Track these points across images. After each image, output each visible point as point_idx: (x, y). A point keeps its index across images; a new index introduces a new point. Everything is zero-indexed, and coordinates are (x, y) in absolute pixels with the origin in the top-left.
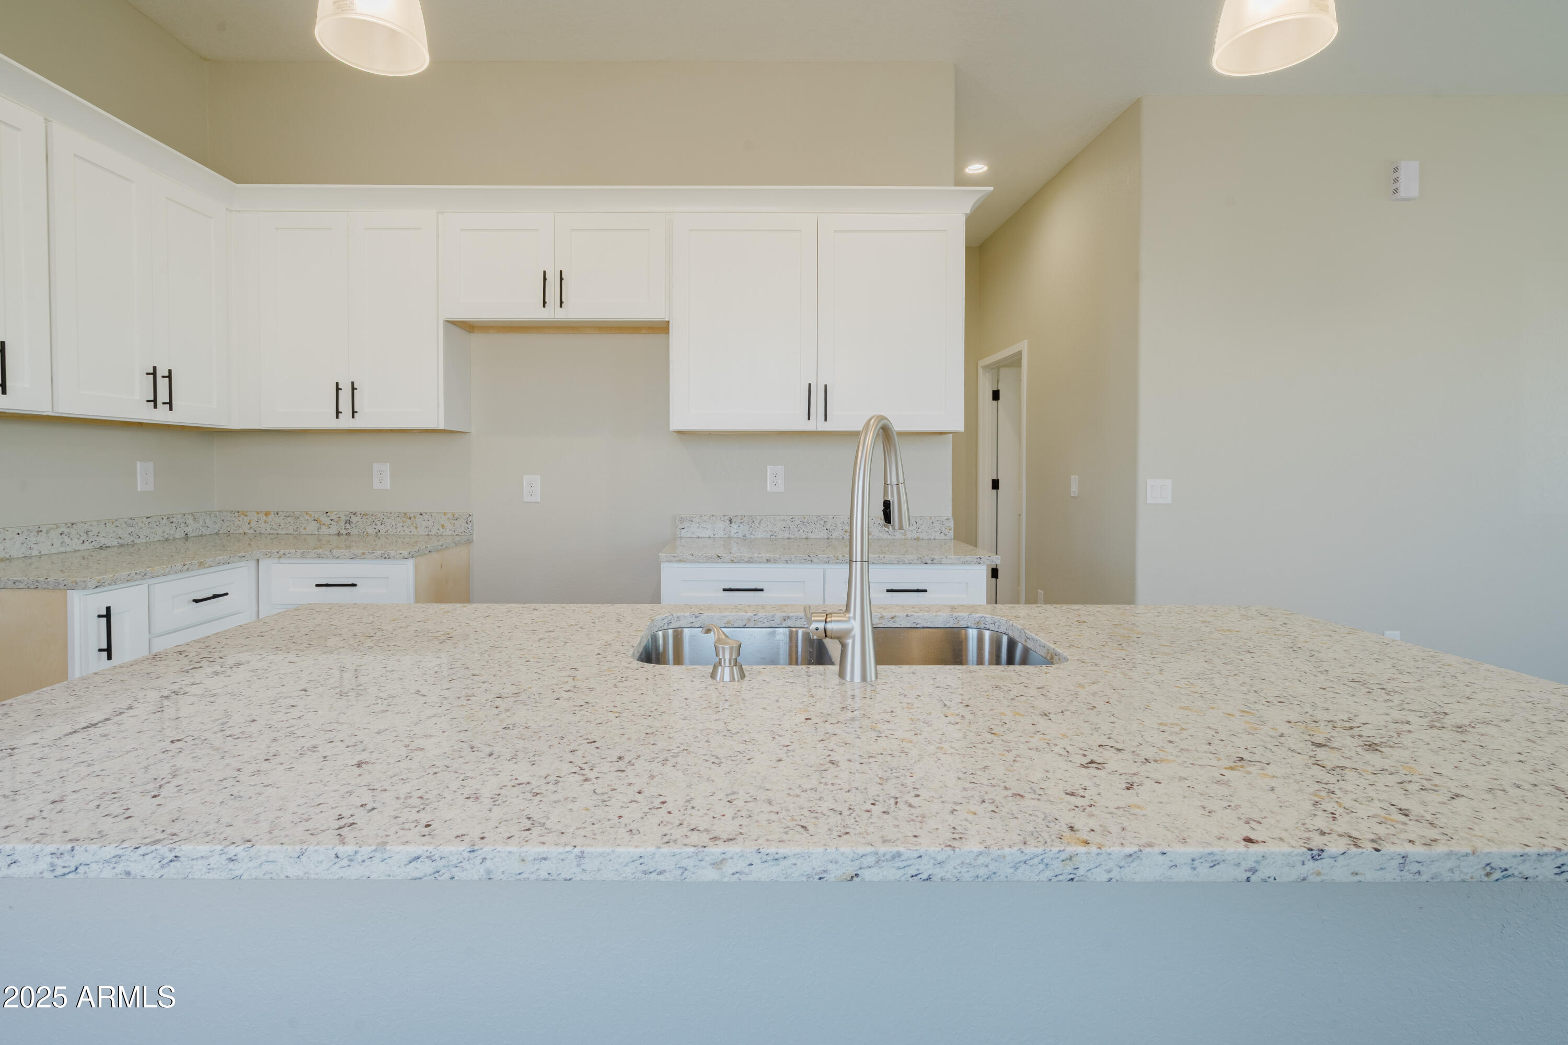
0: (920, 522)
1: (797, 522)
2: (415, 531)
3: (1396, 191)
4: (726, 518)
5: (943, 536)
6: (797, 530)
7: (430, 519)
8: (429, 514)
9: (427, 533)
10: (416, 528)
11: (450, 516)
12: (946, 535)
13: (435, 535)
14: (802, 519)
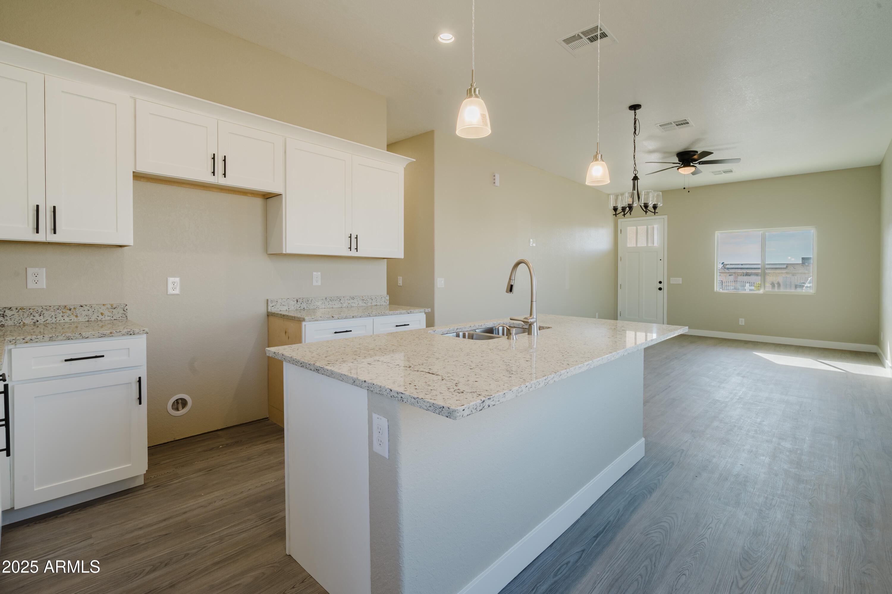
0: (377, 298)
1: (328, 300)
2: (76, 319)
3: (494, 183)
4: (295, 299)
5: (385, 304)
6: (328, 304)
7: (90, 309)
8: (89, 305)
9: (87, 320)
10: (77, 316)
11: (109, 306)
12: (386, 303)
13: (95, 321)
14: (330, 299)
